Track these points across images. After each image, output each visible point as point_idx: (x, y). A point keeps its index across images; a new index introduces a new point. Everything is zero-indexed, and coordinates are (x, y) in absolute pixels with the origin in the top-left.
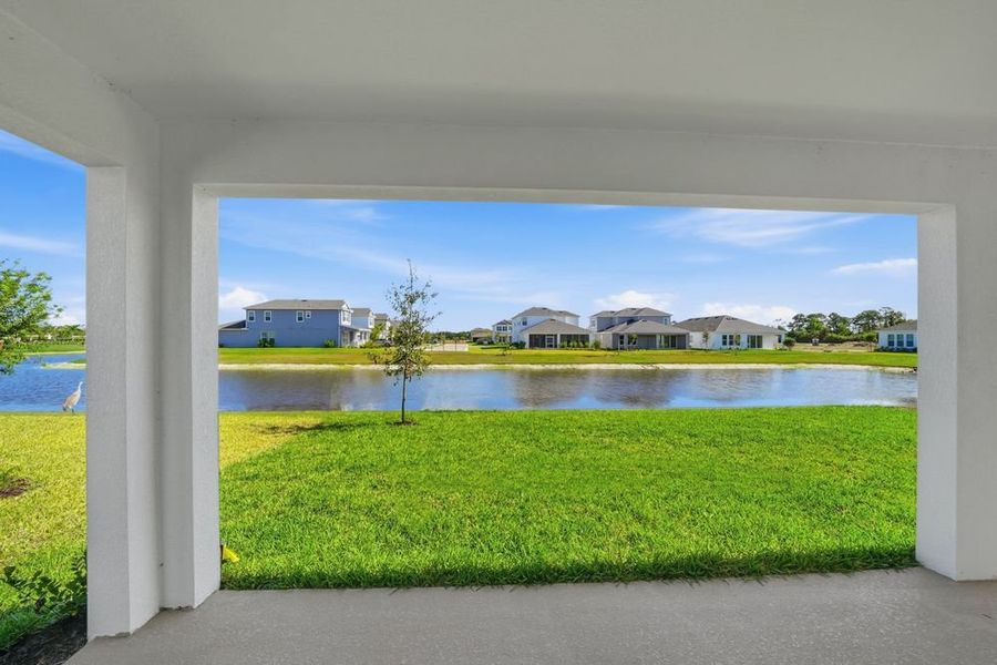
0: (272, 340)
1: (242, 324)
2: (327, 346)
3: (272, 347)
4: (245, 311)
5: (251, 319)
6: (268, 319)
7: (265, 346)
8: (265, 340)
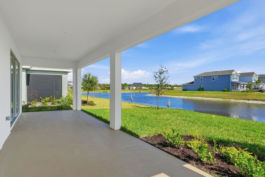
0: (203, 88)
1: (193, 83)
2: (224, 91)
3: (202, 91)
4: (194, 78)
5: (196, 80)
6: (201, 80)
7: (200, 91)
8: (200, 88)
